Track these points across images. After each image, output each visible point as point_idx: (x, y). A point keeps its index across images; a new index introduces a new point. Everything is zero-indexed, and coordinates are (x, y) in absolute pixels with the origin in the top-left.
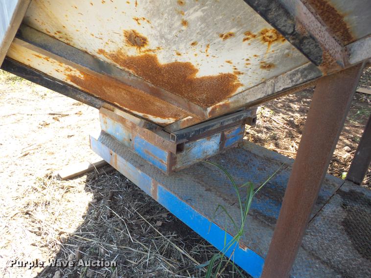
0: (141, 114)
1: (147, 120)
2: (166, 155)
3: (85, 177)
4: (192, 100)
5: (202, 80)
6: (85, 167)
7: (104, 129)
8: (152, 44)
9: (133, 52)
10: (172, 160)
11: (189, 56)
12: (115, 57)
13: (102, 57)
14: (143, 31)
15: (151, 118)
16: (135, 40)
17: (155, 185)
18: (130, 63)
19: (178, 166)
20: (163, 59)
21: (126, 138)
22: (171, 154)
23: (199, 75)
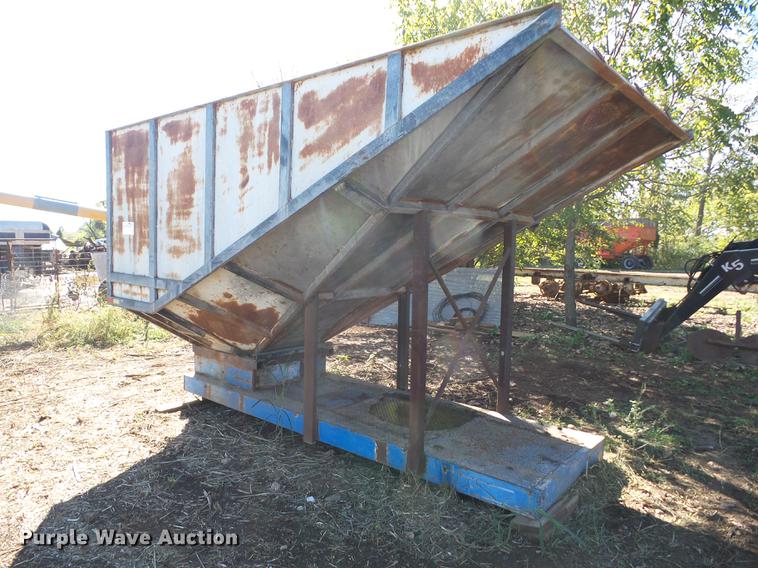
0: (231, 342)
1: (236, 347)
2: (250, 374)
3: (179, 412)
4: (260, 324)
5: (261, 311)
6: (180, 404)
7: (198, 370)
8: (235, 297)
9: (227, 300)
10: (256, 380)
11: (251, 301)
12: (218, 303)
13: (212, 303)
14: (230, 292)
15: (239, 345)
16: (227, 295)
17: (242, 399)
18: (224, 305)
19: (261, 384)
20: (240, 302)
21: (220, 372)
22: (255, 371)
23: (258, 309)
